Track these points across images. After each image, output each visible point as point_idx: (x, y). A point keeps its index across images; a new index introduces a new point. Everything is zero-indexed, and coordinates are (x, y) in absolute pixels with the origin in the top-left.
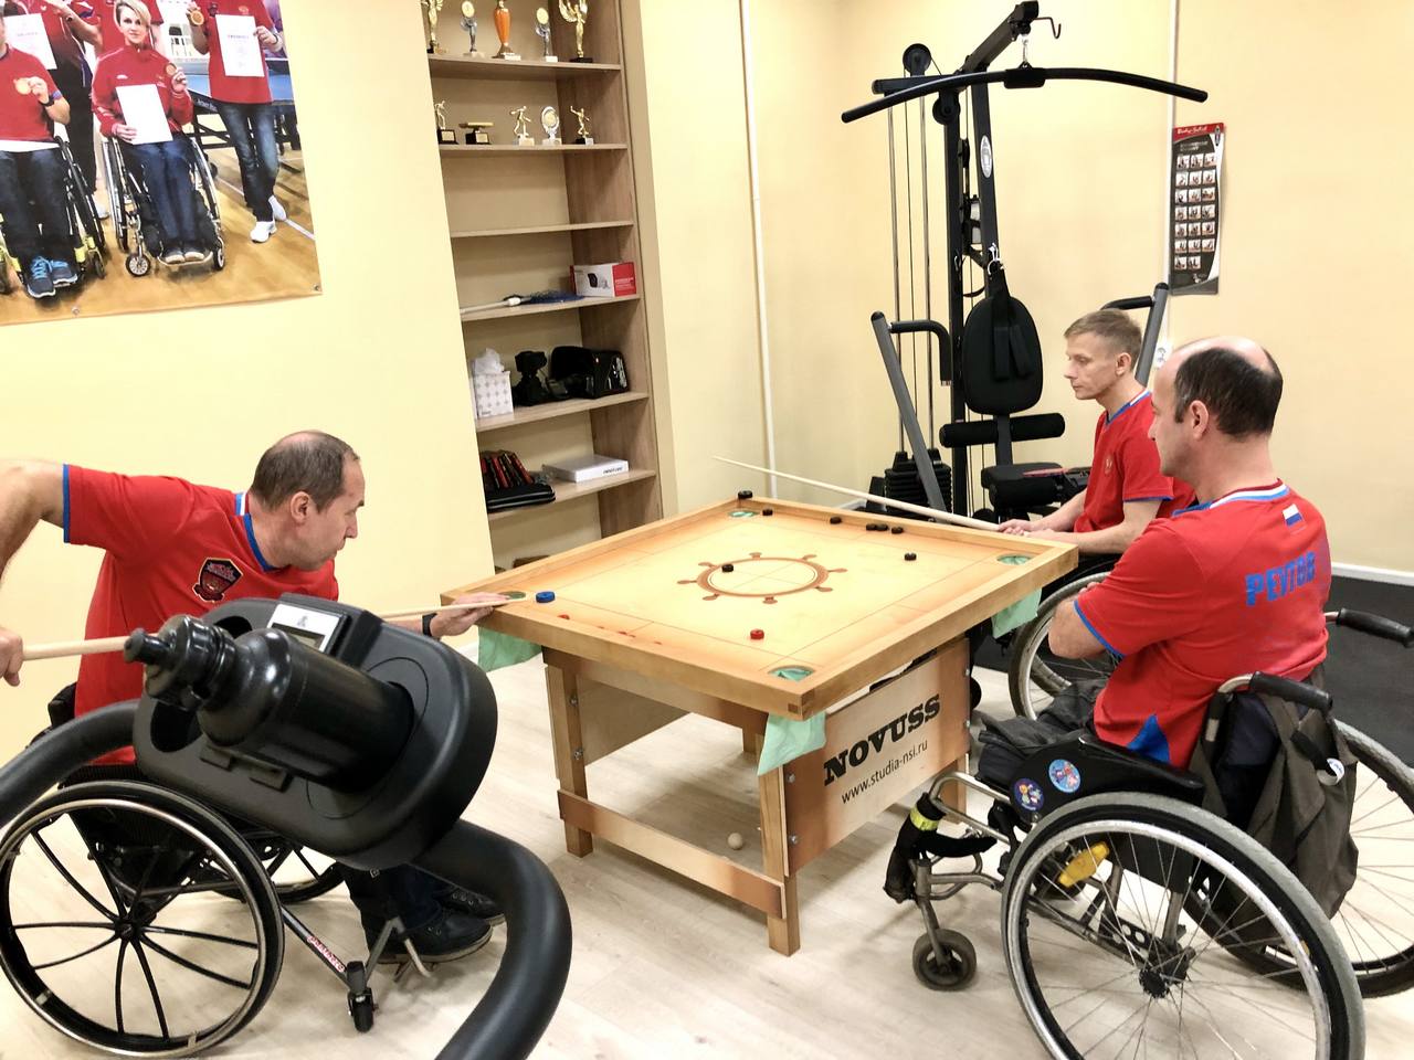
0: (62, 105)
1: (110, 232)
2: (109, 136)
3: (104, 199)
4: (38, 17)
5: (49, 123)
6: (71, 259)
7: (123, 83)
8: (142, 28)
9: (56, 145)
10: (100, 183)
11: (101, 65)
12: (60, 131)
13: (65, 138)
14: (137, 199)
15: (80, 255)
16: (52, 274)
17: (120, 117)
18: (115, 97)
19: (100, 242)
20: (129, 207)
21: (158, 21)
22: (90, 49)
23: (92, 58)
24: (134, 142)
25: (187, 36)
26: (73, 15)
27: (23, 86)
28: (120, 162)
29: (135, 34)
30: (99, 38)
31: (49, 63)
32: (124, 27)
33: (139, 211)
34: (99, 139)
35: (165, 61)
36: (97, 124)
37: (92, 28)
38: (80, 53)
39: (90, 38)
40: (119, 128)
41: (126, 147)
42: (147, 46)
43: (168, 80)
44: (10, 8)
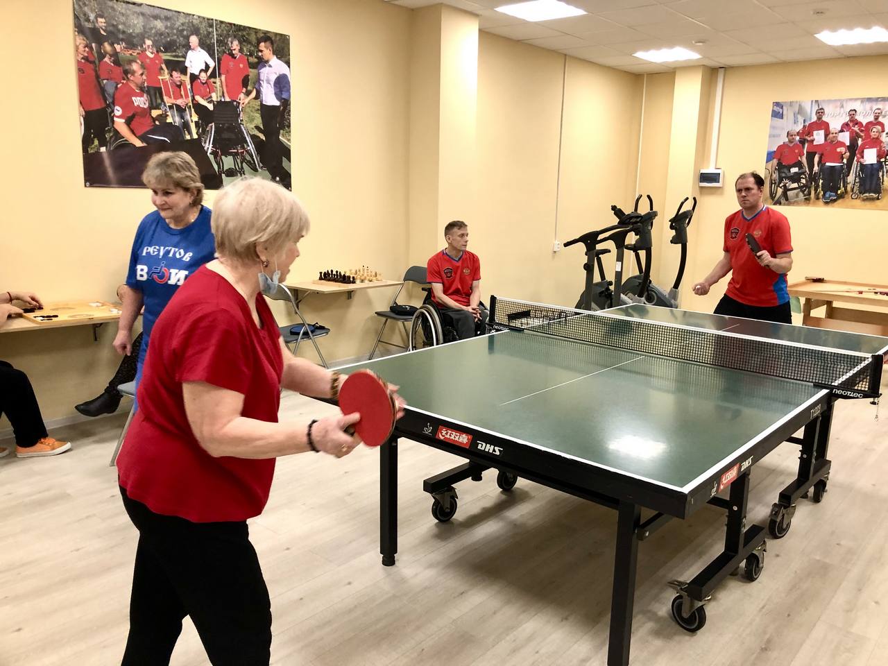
0: (848, 154)
1: (849, 188)
2: (858, 162)
3: (851, 178)
4: (848, 132)
5: (843, 159)
6: (837, 193)
7: (867, 148)
8: (878, 134)
9: (842, 164)
10: (851, 174)
11: (862, 144)
12: (845, 161)
13: (846, 162)
14: (860, 178)
15: (839, 192)
16: (830, 196)
17: (863, 157)
18: (863, 152)
19: (846, 189)
20: (857, 180)
21: (883, 131)
22: (860, 139)
23: (860, 142)
24: (865, 164)
26: (858, 131)
27: (838, 150)
28: (858, 169)
29: (875, 135)
30: (864, 137)
31: (848, 144)
32: (872, 134)
33: (859, 182)
34: (855, 162)
35: (881, 142)
36: (856, 158)
37: (862, 134)
38: (857, 141)
39: (861, 137)
40: (861, 160)
41: (862, 164)
42: (877, 138)
43: (881, 147)
44: (842, 131)
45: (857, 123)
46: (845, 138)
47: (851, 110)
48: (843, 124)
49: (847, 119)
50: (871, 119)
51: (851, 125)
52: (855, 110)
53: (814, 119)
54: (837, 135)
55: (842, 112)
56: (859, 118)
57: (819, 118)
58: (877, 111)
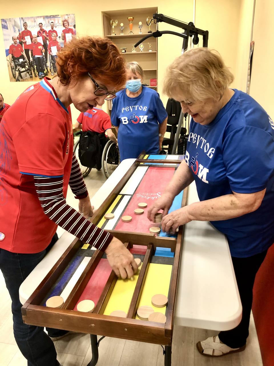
0: (44, 50)
1: (49, 69)
2: (50, 54)
3: (48, 64)
5: (42, 52)
6: (44, 72)
7: (52, 46)
8: (55, 37)
9: (43, 56)
10: (48, 61)
11: (49, 44)
12: (44, 54)
14: (53, 64)
16: (41, 75)
17: (51, 51)
18: (51, 48)
19: (47, 70)
21: (57, 36)
22: (48, 41)
23: (48, 43)
25: (61, 38)
26: (46, 36)
27: (39, 47)
28: (51, 58)
30: (49, 40)
31: (43, 44)
32: (53, 37)
33: (53, 66)
34: (48, 55)
35: (58, 42)
36: (48, 53)
37: (48, 38)
38: (46, 42)
39: (48, 39)
41: (52, 56)
42: (55, 40)
43: (58, 45)
44: (38, 36)
45: (44, 31)
46: (40, 40)
47: (40, 24)
48: (38, 32)
49: (39, 29)
50: (50, 29)
51: (41, 32)
52: (41, 23)
53: (23, 29)
54: (36, 39)
55: (36, 24)
56: (44, 28)
57: (26, 29)
58: (52, 24)
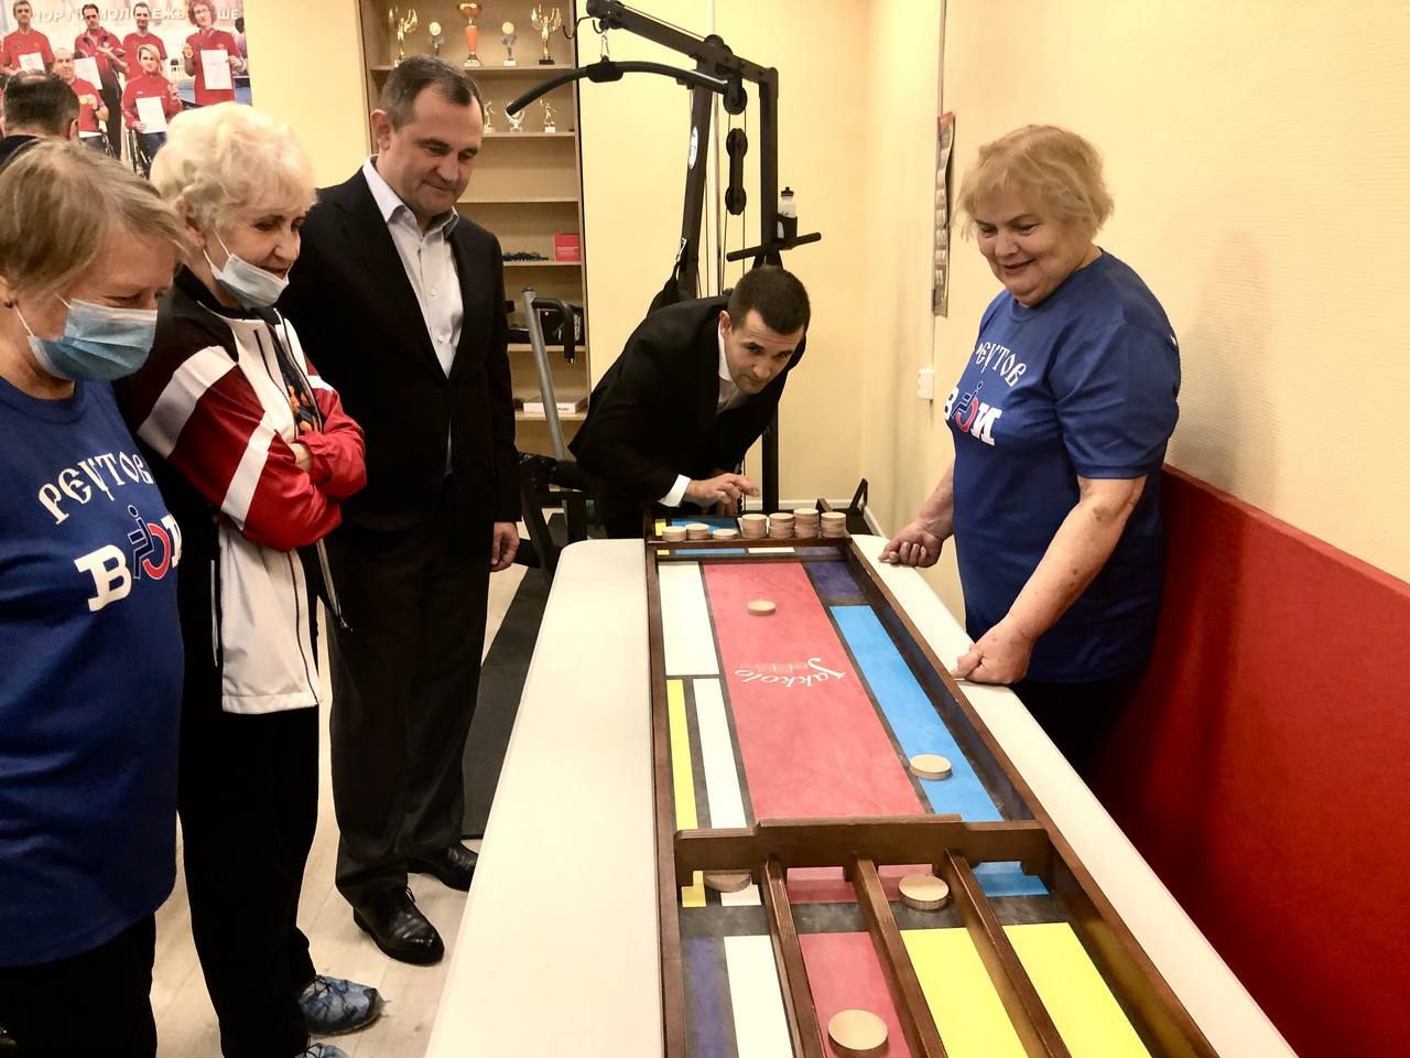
7: (142, 96)
27: (83, 100)
39: (123, 70)
56: (107, 24)
